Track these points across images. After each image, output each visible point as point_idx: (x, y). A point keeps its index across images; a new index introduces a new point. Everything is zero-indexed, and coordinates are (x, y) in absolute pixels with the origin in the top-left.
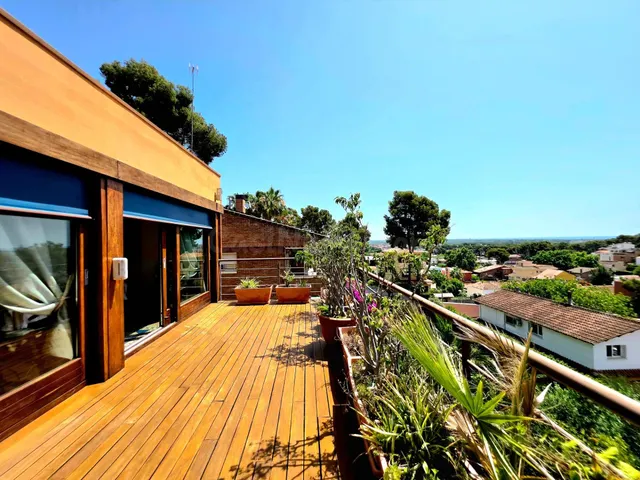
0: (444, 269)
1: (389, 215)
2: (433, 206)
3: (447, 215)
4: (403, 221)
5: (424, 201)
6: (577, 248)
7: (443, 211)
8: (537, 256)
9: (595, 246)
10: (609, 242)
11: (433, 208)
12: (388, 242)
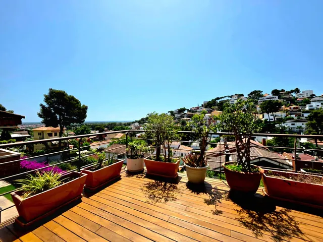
1: (45, 104)
3: (86, 108)
5: (73, 98)
7: (84, 105)
9: (129, 124)
10: (133, 123)
11: (78, 103)
12: (43, 123)
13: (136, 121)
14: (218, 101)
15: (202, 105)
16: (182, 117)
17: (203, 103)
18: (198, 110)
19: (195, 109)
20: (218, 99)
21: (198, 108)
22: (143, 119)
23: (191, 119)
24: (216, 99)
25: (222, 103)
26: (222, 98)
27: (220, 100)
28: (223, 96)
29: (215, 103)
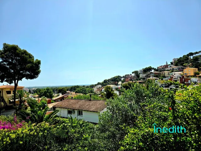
0: (37, 99)
2: (31, 57)
3: (39, 63)
4: (9, 64)
5: (25, 52)
6: (87, 87)
7: (37, 60)
8: (76, 90)
9: (92, 86)
10: (96, 85)
13: (99, 84)
14: (192, 57)
15: (172, 63)
16: (148, 76)
17: (172, 61)
18: (167, 69)
19: (163, 68)
20: (191, 54)
21: (166, 66)
22: (105, 81)
23: (158, 79)
24: (188, 55)
25: (196, 59)
26: (197, 53)
27: (194, 56)
28: (198, 51)
29: (188, 59)
